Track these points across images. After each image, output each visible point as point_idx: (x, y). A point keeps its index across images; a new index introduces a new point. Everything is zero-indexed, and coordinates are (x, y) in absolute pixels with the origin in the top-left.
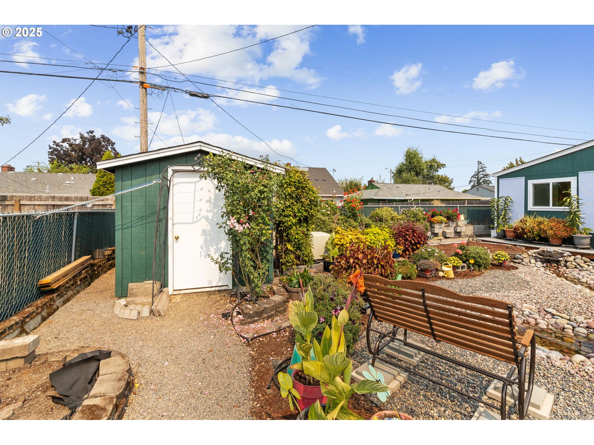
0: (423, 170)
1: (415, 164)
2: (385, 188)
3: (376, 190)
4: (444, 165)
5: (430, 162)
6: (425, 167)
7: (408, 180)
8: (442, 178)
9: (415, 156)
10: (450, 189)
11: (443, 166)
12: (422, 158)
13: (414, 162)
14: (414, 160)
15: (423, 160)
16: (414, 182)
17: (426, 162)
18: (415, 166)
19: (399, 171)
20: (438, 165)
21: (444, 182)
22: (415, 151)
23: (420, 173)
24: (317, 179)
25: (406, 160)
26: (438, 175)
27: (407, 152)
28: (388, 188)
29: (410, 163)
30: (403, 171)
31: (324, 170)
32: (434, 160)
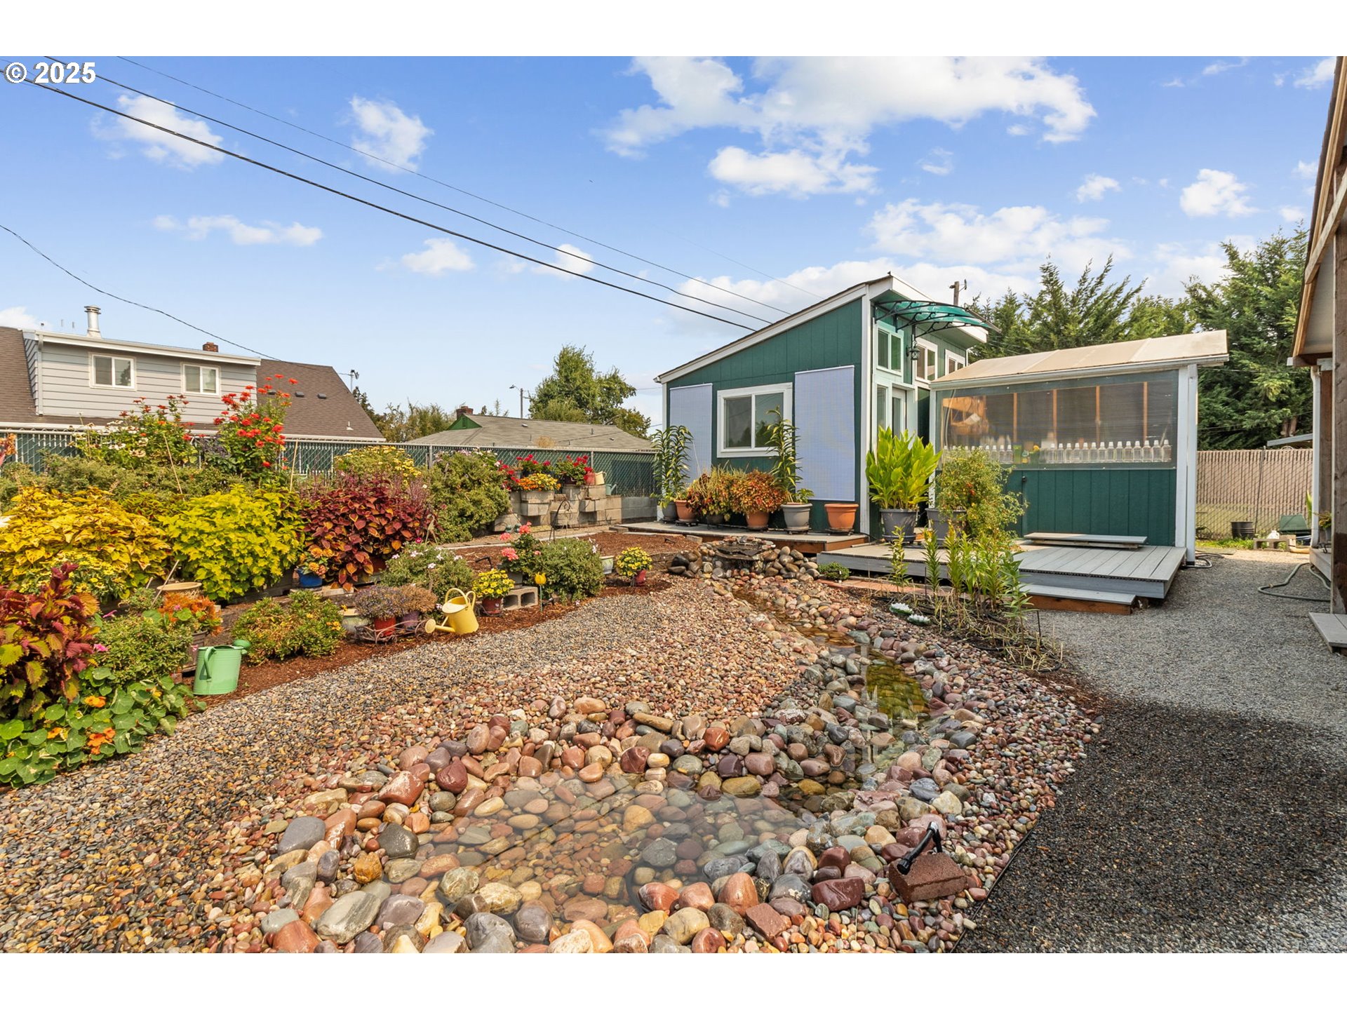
0: (594, 396)
1: (578, 383)
2: (493, 427)
3: (470, 431)
4: (634, 389)
5: (608, 380)
6: (597, 390)
7: (559, 416)
8: (630, 416)
9: (577, 367)
10: (645, 438)
11: (632, 391)
12: (592, 370)
13: (575, 379)
14: (576, 375)
15: (594, 376)
16: (569, 419)
17: (600, 381)
18: (578, 388)
19: (546, 395)
20: (621, 390)
21: (634, 423)
22: (579, 355)
23: (588, 403)
24: (299, 393)
25: (560, 372)
26: (623, 411)
27: (562, 356)
28: (501, 427)
29: (567, 380)
30: (552, 397)
31: (329, 371)
32: (614, 378)
